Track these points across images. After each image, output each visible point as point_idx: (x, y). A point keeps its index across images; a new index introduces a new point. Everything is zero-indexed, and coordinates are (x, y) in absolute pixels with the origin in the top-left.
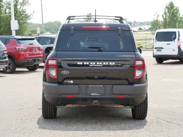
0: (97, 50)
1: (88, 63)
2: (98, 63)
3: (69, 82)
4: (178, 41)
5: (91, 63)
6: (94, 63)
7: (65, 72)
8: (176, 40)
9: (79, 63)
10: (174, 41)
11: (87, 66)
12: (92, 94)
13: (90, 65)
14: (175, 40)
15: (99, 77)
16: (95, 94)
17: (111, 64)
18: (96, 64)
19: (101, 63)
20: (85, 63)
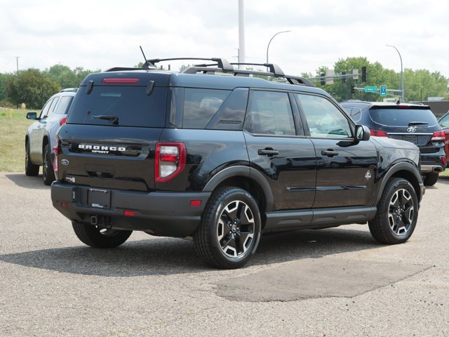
1: (90, 147)
2: (103, 148)
3: (70, 179)
6: (98, 148)
7: (64, 162)
9: (80, 146)
11: (89, 151)
12: (93, 205)
13: (93, 151)
15: (103, 174)
16: (97, 205)
17: (120, 149)
18: (100, 150)
19: (106, 148)
20: (87, 147)
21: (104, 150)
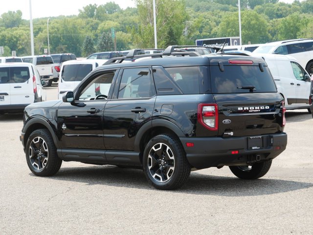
0: (248, 90)
1: (248, 109)
2: (256, 108)
3: (229, 134)
4: (33, 81)
5: (251, 108)
6: (253, 108)
7: (227, 121)
8: (31, 79)
9: (239, 109)
10: (27, 81)
11: (247, 111)
12: (253, 148)
13: (250, 111)
14: (29, 80)
15: (258, 125)
16: (256, 148)
17: (266, 108)
18: (255, 109)
19: (258, 108)
20: (245, 109)
21: (257, 109)
